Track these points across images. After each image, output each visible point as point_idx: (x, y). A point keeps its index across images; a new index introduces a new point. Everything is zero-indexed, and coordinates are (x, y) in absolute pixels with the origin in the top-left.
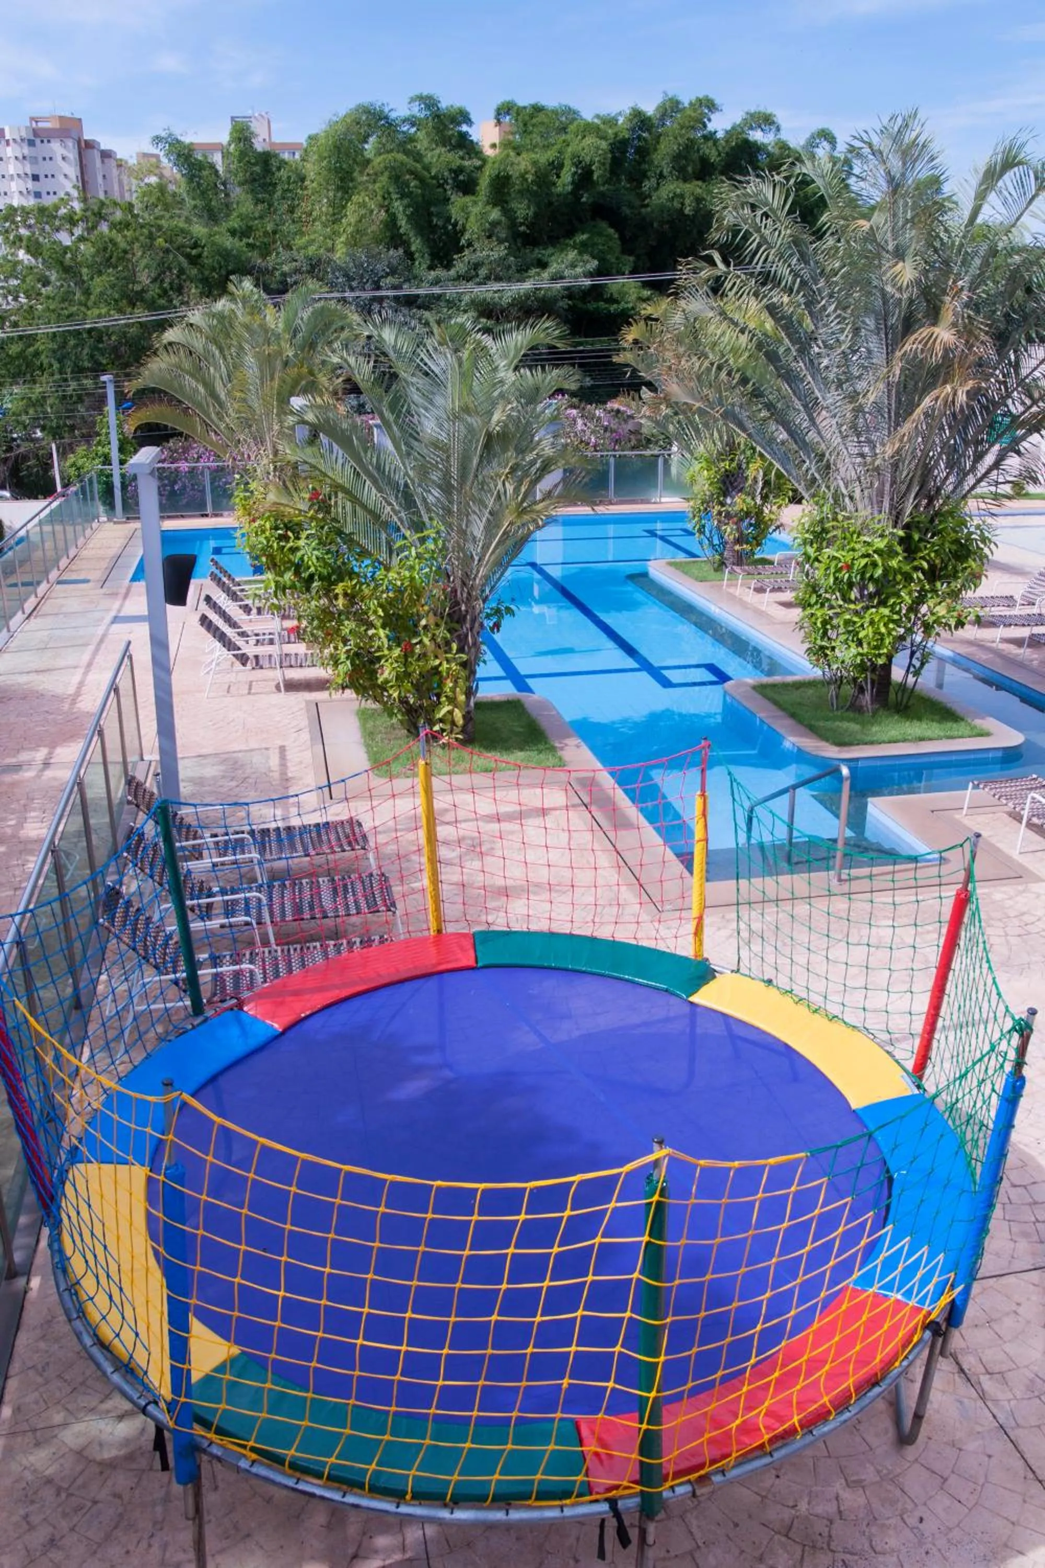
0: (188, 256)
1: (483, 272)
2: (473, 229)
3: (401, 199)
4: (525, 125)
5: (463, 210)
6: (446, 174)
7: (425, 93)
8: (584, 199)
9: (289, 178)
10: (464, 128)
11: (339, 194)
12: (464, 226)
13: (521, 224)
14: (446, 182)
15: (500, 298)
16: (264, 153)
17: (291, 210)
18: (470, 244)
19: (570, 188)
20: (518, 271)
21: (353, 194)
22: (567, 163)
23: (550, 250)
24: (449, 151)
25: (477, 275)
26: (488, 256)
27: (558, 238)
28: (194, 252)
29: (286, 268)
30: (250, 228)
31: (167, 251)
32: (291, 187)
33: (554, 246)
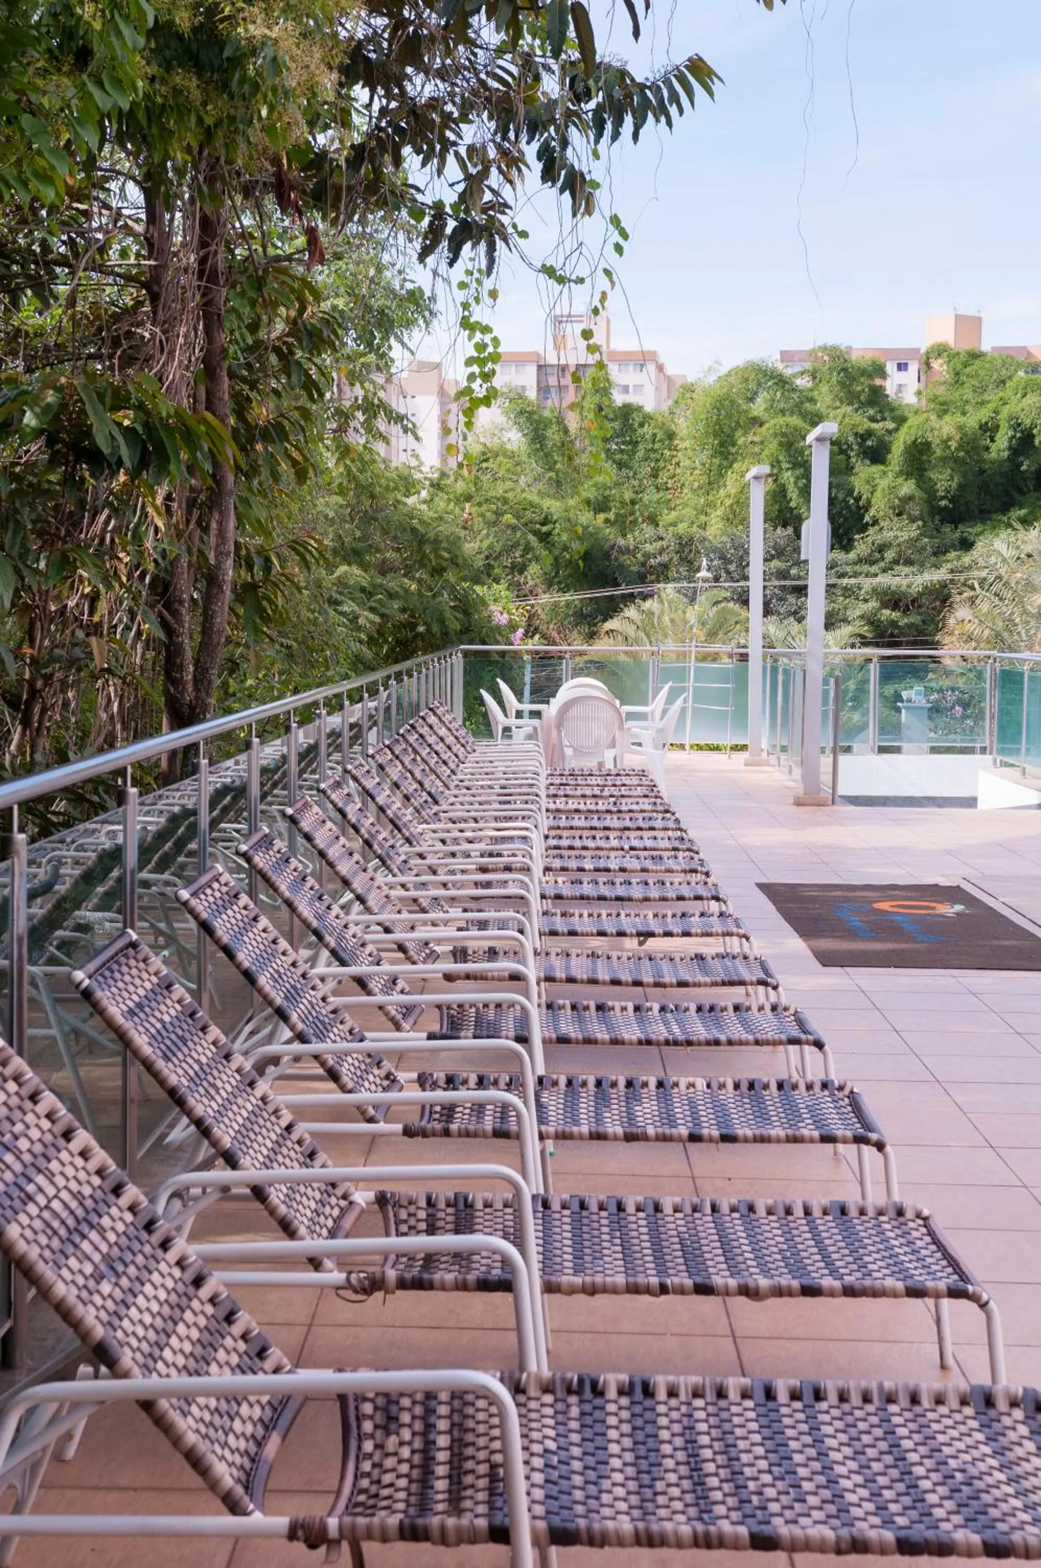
0: (536, 533)
1: (890, 555)
2: (879, 506)
3: (793, 468)
4: (957, 374)
5: (868, 482)
6: (851, 439)
7: (829, 344)
8: (1024, 468)
9: (654, 435)
10: (878, 382)
11: (716, 461)
12: (869, 501)
13: (943, 498)
14: (850, 447)
15: (909, 586)
16: (624, 406)
17: (655, 475)
18: (875, 522)
19: (1006, 454)
20: (935, 554)
21: (735, 460)
22: (1004, 426)
23: (979, 528)
24: (857, 410)
25: (883, 559)
26: (896, 537)
27: (990, 512)
28: (544, 529)
29: (649, 548)
30: (606, 499)
31: (514, 528)
32: (656, 446)
33: (983, 521)
